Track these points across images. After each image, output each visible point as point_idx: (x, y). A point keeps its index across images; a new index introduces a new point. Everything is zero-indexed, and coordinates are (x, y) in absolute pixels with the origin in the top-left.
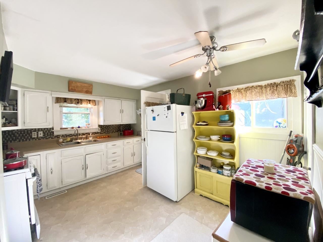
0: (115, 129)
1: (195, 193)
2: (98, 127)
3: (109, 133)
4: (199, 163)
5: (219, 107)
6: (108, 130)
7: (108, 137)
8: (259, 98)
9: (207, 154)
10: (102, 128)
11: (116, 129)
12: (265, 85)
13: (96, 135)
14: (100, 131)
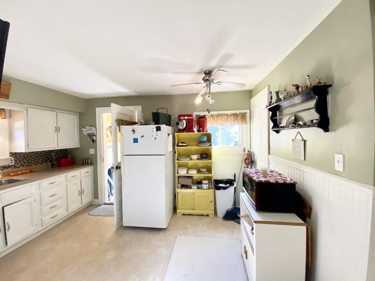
0: (41, 158)
1: (178, 215)
2: (10, 156)
3: (31, 165)
4: (180, 184)
5: (200, 129)
6: (28, 160)
7: (31, 172)
8: (225, 123)
9: (187, 173)
10: (18, 158)
11: (43, 158)
12: (230, 114)
13: (6, 170)
14: (13, 164)
